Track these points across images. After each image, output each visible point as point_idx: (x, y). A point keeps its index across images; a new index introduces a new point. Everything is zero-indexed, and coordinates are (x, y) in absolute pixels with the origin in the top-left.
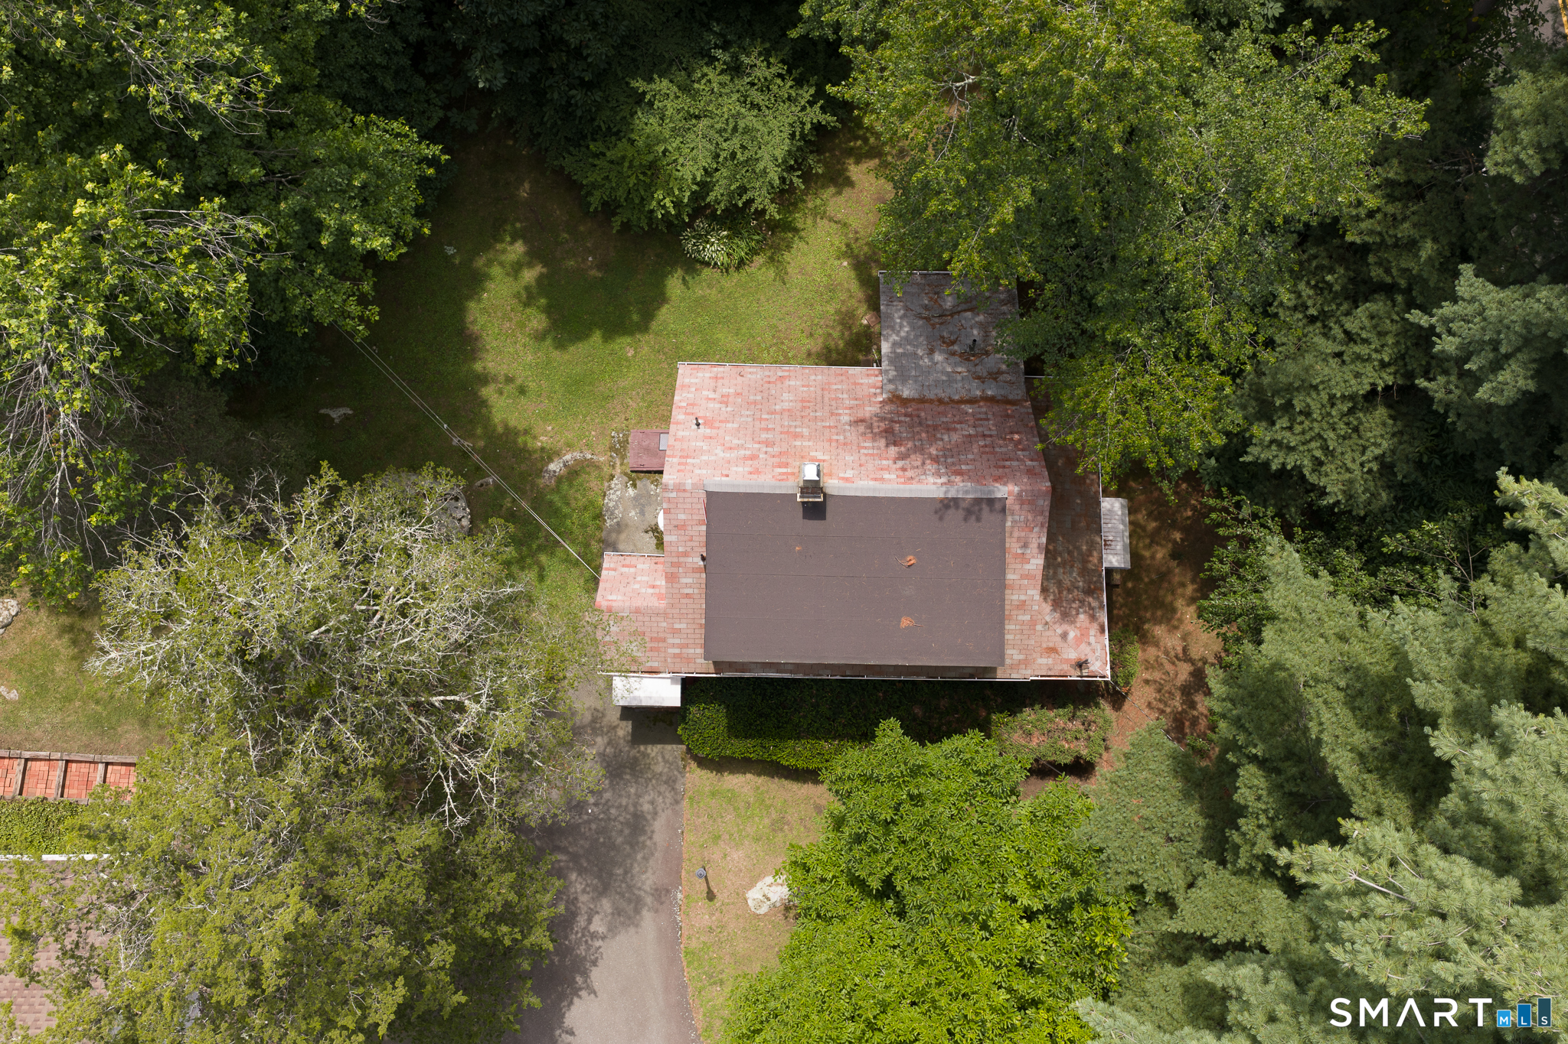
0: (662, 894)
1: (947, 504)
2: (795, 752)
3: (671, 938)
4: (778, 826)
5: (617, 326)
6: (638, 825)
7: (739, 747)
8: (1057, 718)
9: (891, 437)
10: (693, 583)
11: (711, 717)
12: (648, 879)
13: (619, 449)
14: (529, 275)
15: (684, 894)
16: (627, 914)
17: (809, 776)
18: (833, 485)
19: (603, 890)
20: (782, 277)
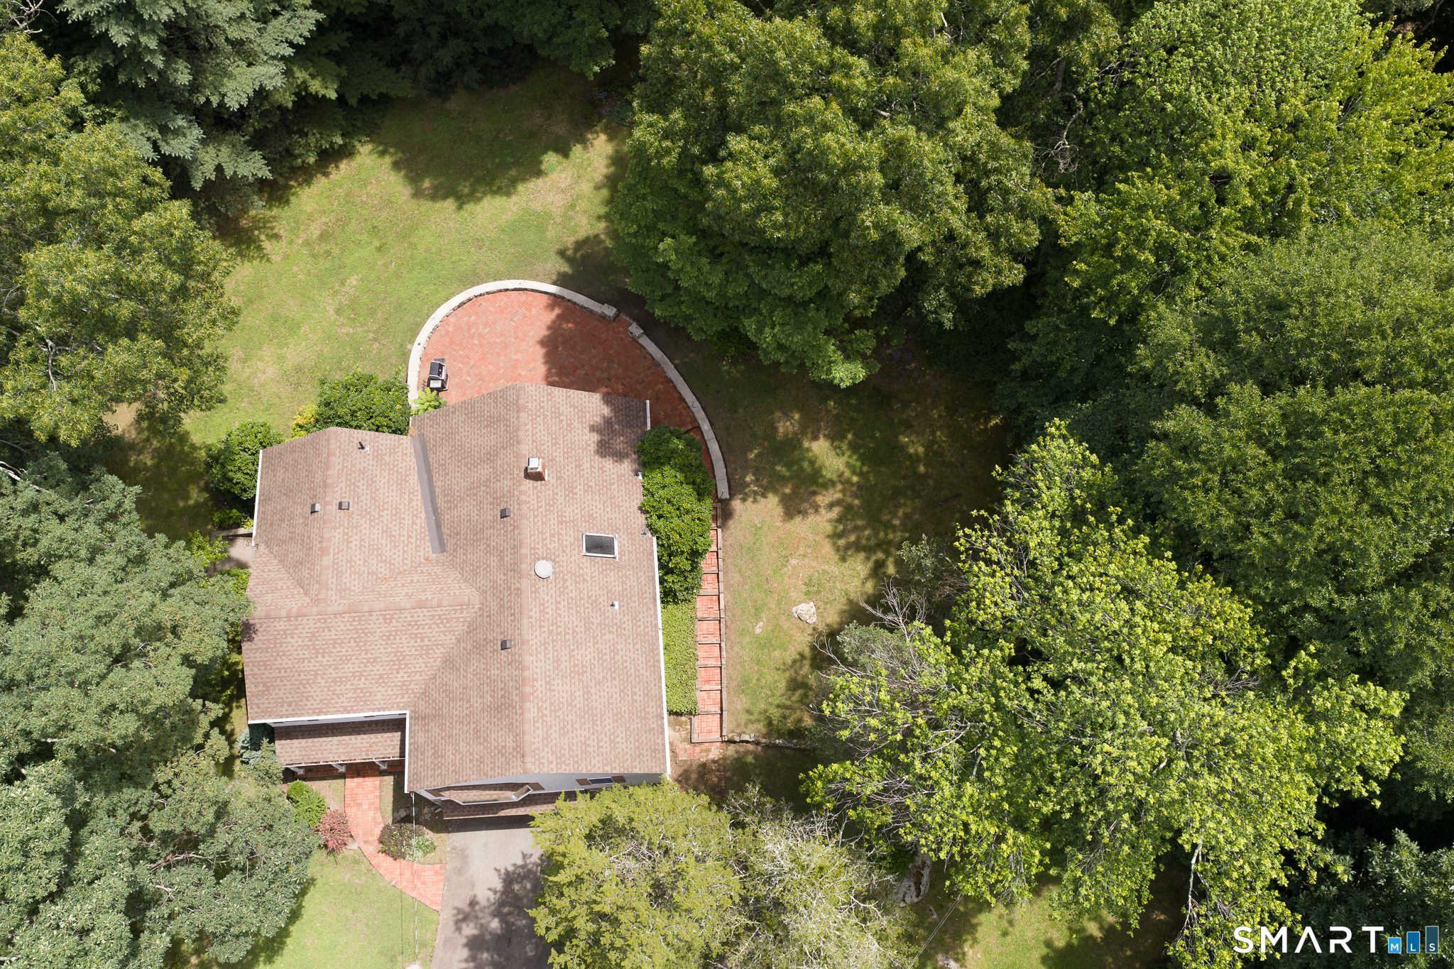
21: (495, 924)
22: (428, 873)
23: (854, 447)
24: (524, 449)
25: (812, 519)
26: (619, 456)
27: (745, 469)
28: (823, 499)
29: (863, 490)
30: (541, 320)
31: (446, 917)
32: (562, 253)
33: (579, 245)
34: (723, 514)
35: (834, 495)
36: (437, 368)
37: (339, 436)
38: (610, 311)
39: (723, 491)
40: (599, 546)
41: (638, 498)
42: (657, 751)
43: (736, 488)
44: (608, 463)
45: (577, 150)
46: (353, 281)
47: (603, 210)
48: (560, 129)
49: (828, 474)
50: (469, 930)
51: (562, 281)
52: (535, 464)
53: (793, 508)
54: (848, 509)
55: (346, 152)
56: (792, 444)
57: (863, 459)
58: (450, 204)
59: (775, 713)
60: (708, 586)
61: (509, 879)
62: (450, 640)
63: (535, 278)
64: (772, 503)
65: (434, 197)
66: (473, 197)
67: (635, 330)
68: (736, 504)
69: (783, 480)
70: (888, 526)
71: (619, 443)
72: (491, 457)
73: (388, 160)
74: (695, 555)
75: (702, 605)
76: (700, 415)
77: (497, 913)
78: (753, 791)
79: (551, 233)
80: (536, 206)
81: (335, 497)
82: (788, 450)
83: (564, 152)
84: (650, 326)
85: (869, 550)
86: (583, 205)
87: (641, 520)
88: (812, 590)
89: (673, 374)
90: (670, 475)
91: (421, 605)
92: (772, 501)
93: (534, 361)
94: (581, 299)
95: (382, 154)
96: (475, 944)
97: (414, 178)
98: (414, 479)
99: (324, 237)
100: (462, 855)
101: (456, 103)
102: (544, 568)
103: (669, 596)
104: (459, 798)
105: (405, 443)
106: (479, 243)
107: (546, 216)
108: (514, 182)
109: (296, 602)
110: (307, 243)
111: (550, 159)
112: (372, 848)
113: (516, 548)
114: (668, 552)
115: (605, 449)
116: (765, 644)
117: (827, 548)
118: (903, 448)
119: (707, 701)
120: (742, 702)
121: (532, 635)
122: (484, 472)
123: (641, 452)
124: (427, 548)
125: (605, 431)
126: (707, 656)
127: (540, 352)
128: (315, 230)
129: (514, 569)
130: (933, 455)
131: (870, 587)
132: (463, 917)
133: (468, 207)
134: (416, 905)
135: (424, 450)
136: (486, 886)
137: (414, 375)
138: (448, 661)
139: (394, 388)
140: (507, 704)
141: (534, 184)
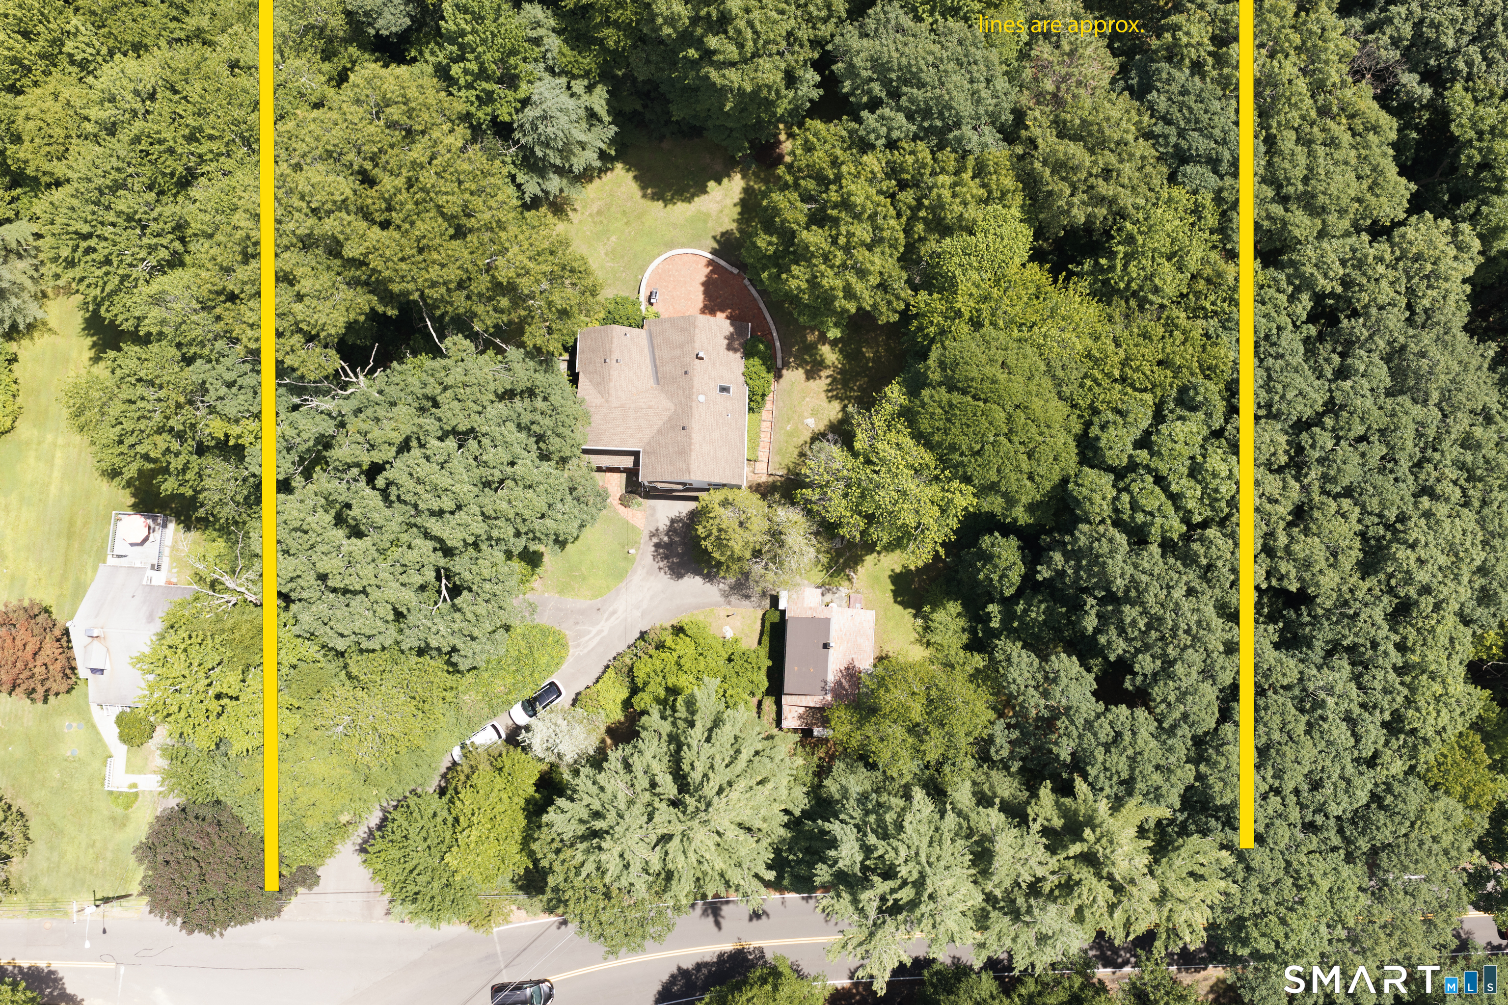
0: (729, 603)
1: (826, 682)
2: (766, 640)
3: (717, 605)
4: (747, 636)
5: (896, 593)
6: (747, 597)
7: (768, 625)
8: (774, 715)
9: (847, 669)
10: (809, 614)
11: (776, 618)
12: (734, 599)
13: (857, 592)
14: (912, 567)
15: (729, 610)
16: (726, 595)
17: (760, 643)
18: (831, 651)
19: (731, 588)
20: (912, 643)
21: (666, 539)
22: (639, 515)
23: (841, 351)
24: (697, 345)
25: (818, 381)
26: (735, 350)
27: (791, 355)
28: (824, 373)
29: (842, 372)
30: (702, 272)
31: (646, 534)
32: (714, 238)
33: (723, 235)
34: (778, 376)
35: (829, 372)
37: (615, 329)
38: (735, 271)
39: (779, 363)
40: (724, 389)
41: (742, 369)
42: (741, 476)
43: (786, 365)
44: (731, 353)
45: (725, 181)
46: (613, 238)
47: (736, 217)
48: (718, 167)
49: (828, 362)
50: (655, 540)
51: (714, 252)
52: (701, 355)
53: (810, 375)
54: (834, 380)
55: (612, 169)
56: (813, 347)
57: (845, 357)
58: (660, 204)
59: (791, 466)
60: (768, 405)
61: (673, 521)
62: (660, 423)
63: (701, 248)
64: (800, 373)
65: (653, 199)
66: (672, 201)
67: (746, 282)
68: (784, 372)
69: (807, 363)
70: (852, 389)
71: (736, 344)
72: (681, 346)
73: (631, 175)
74: (763, 395)
75: (765, 414)
76: (773, 327)
77: (667, 534)
78: (777, 496)
79: (710, 224)
80: (704, 209)
81: (615, 356)
82: (811, 349)
83: (719, 182)
85: (842, 400)
86: (727, 211)
87: (742, 378)
88: (814, 413)
89: (762, 306)
90: (756, 361)
91: (650, 407)
93: (698, 298)
94: (722, 263)
95: (628, 170)
96: (657, 546)
97: (643, 188)
98: (646, 351)
99: (599, 213)
100: (653, 509)
101: (665, 145)
102: (702, 398)
103: (751, 410)
104: (659, 486)
105: (643, 335)
106: (675, 226)
107: (707, 215)
108: (693, 196)
109: (599, 401)
110: (591, 215)
111: (711, 184)
112: (616, 503)
113: (691, 388)
114: (752, 393)
115: (730, 347)
116: (791, 435)
117: (823, 396)
118: (863, 354)
119: (763, 456)
120: (777, 459)
121: (696, 426)
122: (678, 352)
123: (745, 349)
124: (652, 382)
125: (731, 338)
126: (765, 437)
127: (702, 289)
128: (595, 209)
129: (690, 397)
130: (877, 359)
131: (840, 416)
132: (652, 535)
133: (670, 206)
134: (634, 527)
135: (651, 337)
136: (663, 523)
137: (643, 297)
138: (659, 432)
139: (636, 303)
140: (684, 452)
141: (704, 198)
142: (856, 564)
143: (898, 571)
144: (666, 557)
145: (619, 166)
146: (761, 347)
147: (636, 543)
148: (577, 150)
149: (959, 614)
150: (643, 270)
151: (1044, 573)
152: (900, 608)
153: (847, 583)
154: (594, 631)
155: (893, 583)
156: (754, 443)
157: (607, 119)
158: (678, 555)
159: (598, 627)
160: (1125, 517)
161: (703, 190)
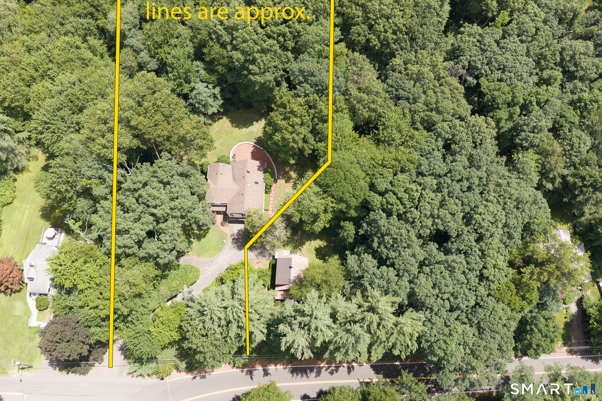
0: (258, 258)
1: (290, 280)
2: (271, 269)
3: (254, 259)
5: (317, 255)
6: (264, 256)
7: (271, 265)
9: (298, 276)
11: (274, 262)
12: (260, 257)
13: (303, 254)
14: (322, 246)
15: (258, 260)
16: (257, 256)
18: (292, 269)
19: (258, 253)
21: (236, 237)
22: (227, 229)
23: (297, 173)
24: (247, 168)
25: (289, 184)
26: (261, 171)
27: (280, 175)
28: (291, 181)
30: (251, 149)
31: (229, 235)
32: (255, 138)
33: (258, 138)
34: (276, 181)
36: (235, 155)
37: (221, 164)
38: (262, 149)
39: (276, 178)
40: (257, 183)
41: (263, 177)
43: (278, 178)
44: (259, 172)
45: (259, 121)
46: (222, 139)
47: (262, 132)
48: (257, 117)
49: (293, 177)
50: (233, 237)
51: (255, 143)
52: (249, 170)
53: (287, 182)
54: (295, 183)
55: (222, 118)
56: (288, 172)
57: (298, 175)
58: (238, 128)
60: (272, 192)
61: (239, 231)
62: (235, 193)
63: (251, 142)
65: (235, 127)
66: (242, 128)
67: (266, 152)
68: (278, 180)
69: (286, 177)
71: (261, 169)
72: (242, 169)
73: (228, 120)
74: (271, 186)
75: (271, 195)
76: (274, 166)
77: (237, 235)
79: (254, 135)
80: (252, 130)
81: (220, 172)
82: (287, 173)
83: (257, 122)
84: (268, 152)
86: (260, 131)
87: (263, 180)
89: (271, 159)
90: (268, 174)
91: (231, 188)
92: (284, 180)
93: (249, 156)
94: (258, 146)
96: (233, 239)
97: (232, 124)
98: (231, 171)
99: (217, 132)
100: (232, 227)
101: (240, 111)
102: (249, 185)
103: (266, 192)
105: (230, 166)
106: (242, 135)
107: (254, 132)
108: (249, 126)
109: (214, 186)
111: (255, 123)
112: (219, 225)
113: (245, 182)
114: (267, 185)
115: (259, 169)
116: (280, 201)
117: (291, 188)
119: (271, 209)
120: (276, 209)
121: (246, 194)
122: (241, 171)
123: (264, 170)
124: (232, 181)
125: (259, 167)
126: (271, 202)
127: (251, 154)
128: (216, 130)
129: (244, 185)
132: (232, 236)
133: (241, 129)
134: (225, 233)
135: (233, 167)
136: (235, 231)
137: (231, 156)
138: (234, 197)
139: (228, 157)
140: (242, 202)
141: (252, 127)
142: (303, 245)
143: (317, 247)
144: (236, 243)
145: (225, 118)
146: (269, 170)
147: (226, 239)
148: (210, 108)
149: (338, 259)
150: (231, 149)
151: (361, 232)
152: (318, 260)
153: (300, 251)
154: (210, 269)
155: (316, 251)
156: (267, 204)
157: (220, 98)
158: (241, 242)
159: (211, 268)
160: (385, 207)
161: (252, 124)
